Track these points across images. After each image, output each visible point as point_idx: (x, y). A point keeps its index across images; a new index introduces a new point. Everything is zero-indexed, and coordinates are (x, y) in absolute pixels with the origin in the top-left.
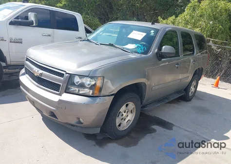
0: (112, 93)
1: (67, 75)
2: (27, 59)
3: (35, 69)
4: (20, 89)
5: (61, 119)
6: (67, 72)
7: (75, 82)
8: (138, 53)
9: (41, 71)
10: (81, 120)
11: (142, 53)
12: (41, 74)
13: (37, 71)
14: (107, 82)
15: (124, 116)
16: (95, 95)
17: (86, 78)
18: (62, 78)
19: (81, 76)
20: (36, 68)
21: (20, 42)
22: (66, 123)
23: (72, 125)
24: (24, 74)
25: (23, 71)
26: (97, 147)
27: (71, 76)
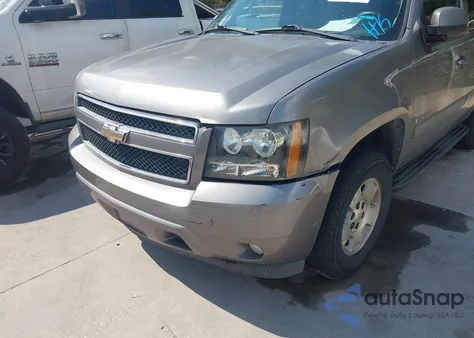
0: (333, 164)
1: (204, 129)
2: (82, 102)
3: (109, 125)
4: (77, 180)
5: (199, 249)
6: (203, 121)
7: (225, 147)
8: (371, 38)
9: (124, 129)
10: (257, 248)
11: (382, 38)
12: (127, 136)
13: (113, 129)
14: (318, 134)
15: (356, 216)
16: (289, 177)
17: (255, 130)
18: (191, 141)
19: (242, 128)
20: (110, 122)
21: (51, 62)
22: (216, 258)
23: (229, 261)
24: (78, 142)
25: (75, 133)
26: (300, 306)
27: (216, 131)
